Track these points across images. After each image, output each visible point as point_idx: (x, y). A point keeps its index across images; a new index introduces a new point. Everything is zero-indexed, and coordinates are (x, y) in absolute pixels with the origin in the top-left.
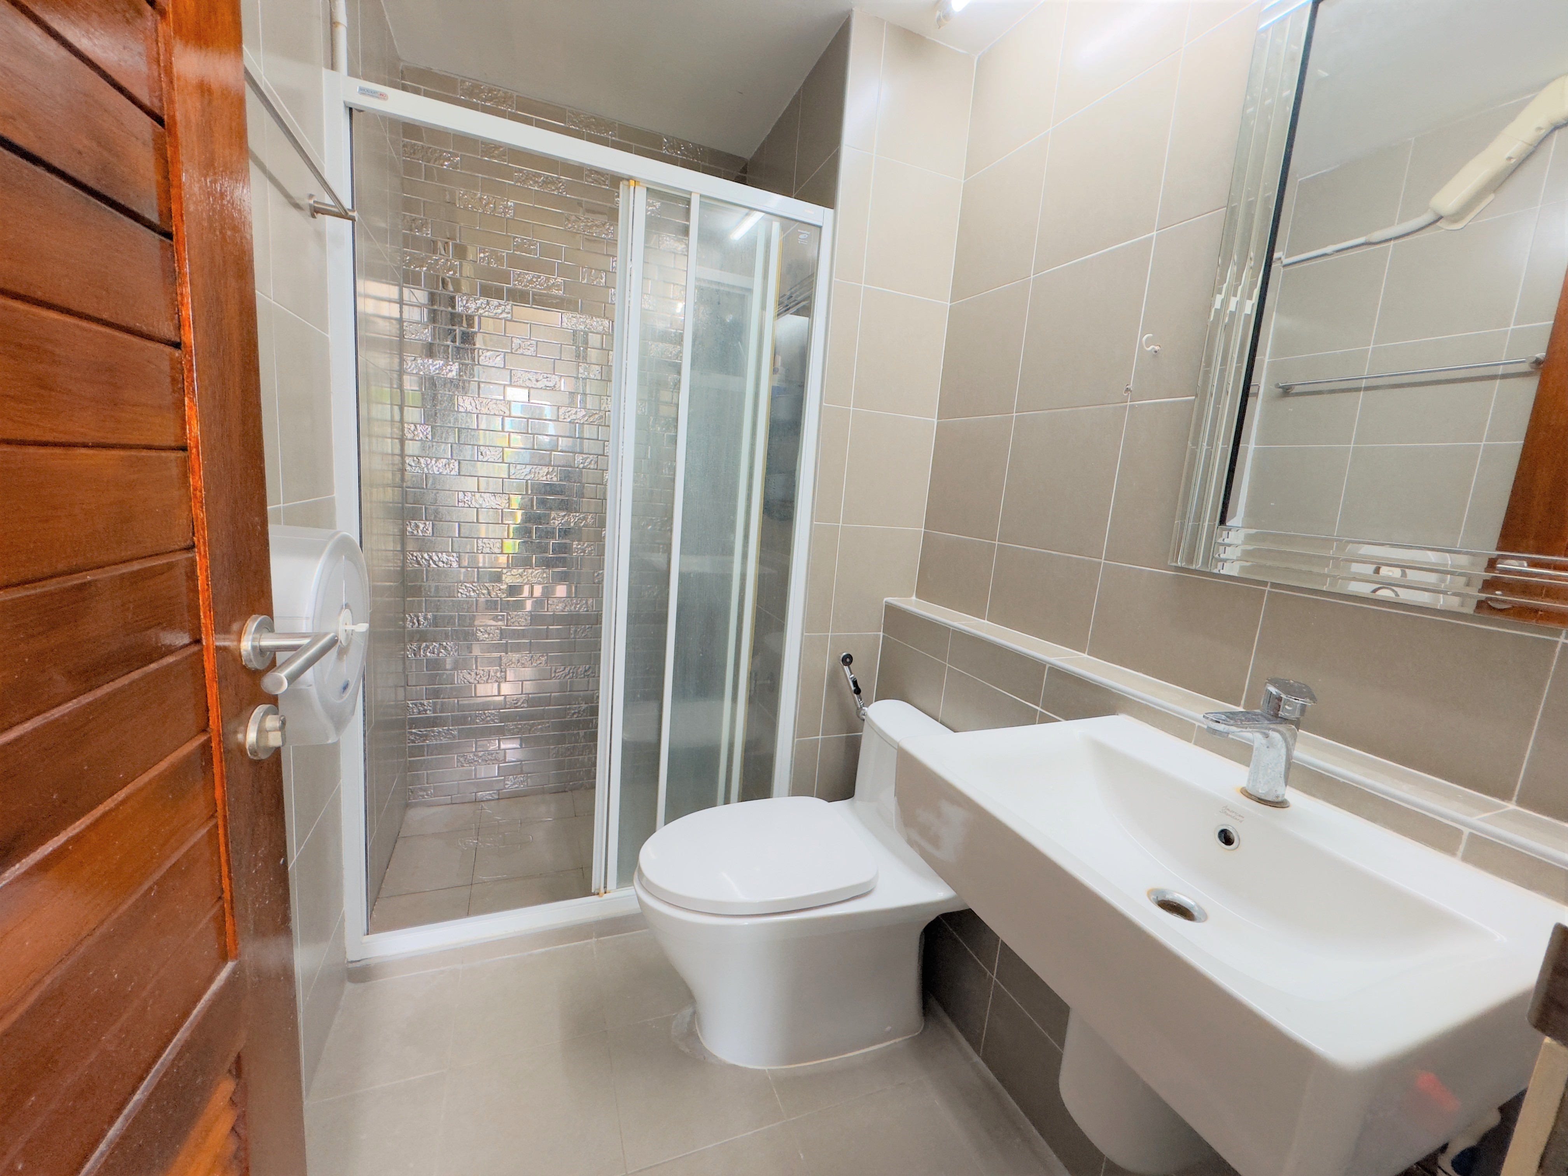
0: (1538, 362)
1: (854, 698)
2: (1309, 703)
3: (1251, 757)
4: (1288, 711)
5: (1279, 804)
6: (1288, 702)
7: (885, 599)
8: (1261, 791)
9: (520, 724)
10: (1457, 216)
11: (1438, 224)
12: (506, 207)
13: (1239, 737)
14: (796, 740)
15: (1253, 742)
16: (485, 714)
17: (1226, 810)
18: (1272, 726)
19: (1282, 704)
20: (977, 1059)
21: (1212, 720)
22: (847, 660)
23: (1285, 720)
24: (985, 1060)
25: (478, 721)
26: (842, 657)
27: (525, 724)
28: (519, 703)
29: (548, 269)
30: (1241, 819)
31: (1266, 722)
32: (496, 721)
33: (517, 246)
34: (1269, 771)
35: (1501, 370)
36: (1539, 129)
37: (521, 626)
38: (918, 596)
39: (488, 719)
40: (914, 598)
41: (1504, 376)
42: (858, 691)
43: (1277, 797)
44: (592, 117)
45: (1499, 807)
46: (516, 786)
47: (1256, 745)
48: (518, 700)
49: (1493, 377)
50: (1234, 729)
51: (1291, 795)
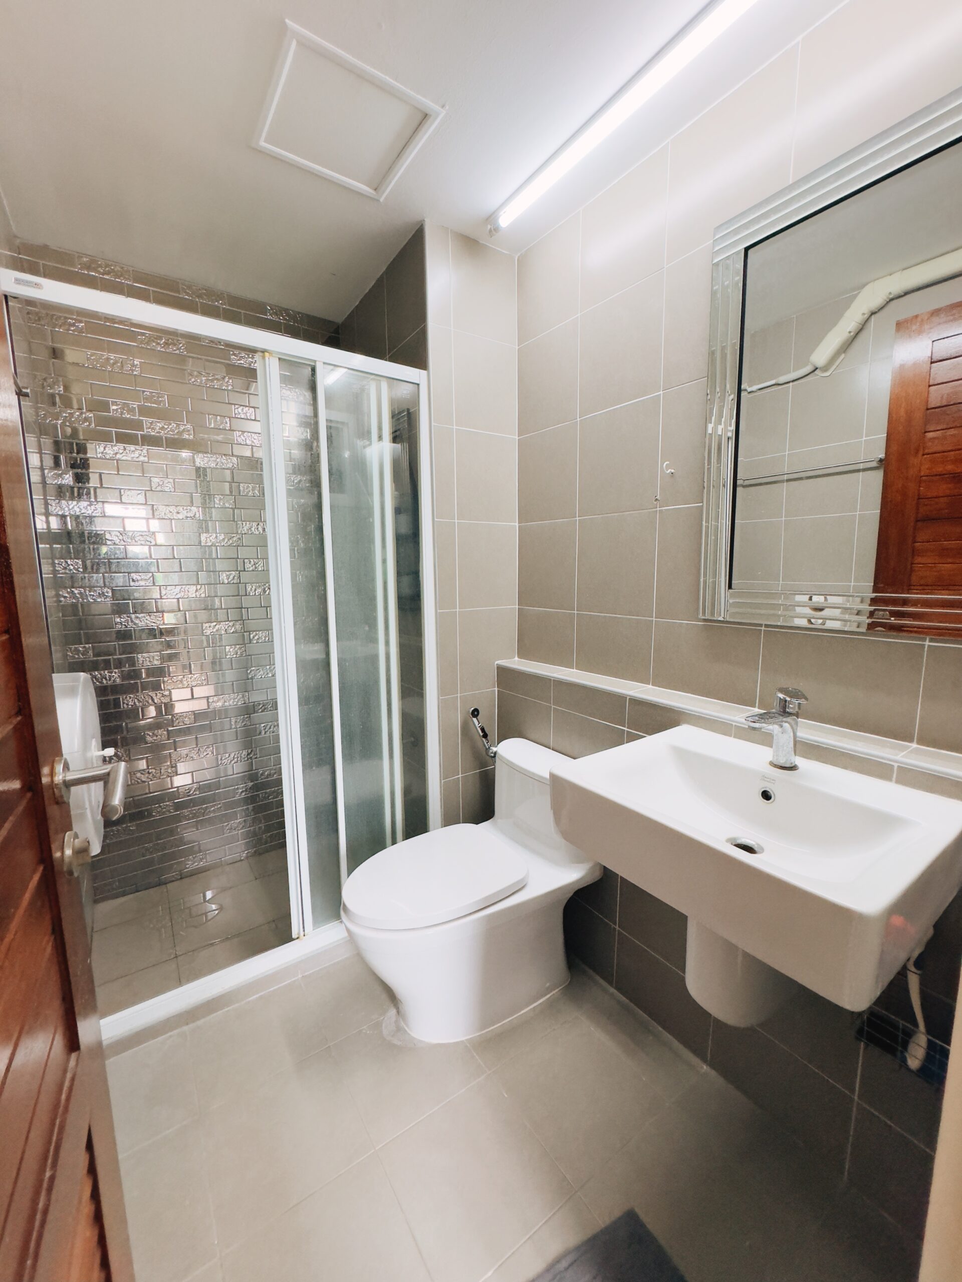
0: (881, 460)
1: (483, 742)
2: (803, 701)
3: (773, 741)
4: (792, 708)
5: (793, 768)
6: (790, 703)
7: (496, 663)
8: (782, 761)
9: (195, 810)
10: (825, 368)
11: (816, 372)
12: (133, 365)
13: (767, 729)
14: (442, 781)
15: (773, 731)
16: (160, 806)
17: (764, 778)
18: (784, 719)
19: (787, 704)
20: (612, 990)
21: (751, 722)
22: (475, 713)
23: (790, 714)
24: (619, 989)
25: (154, 814)
26: (471, 711)
27: (199, 809)
28: (192, 792)
29: (177, 418)
30: (773, 782)
31: (781, 717)
32: (172, 811)
33: (147, 399)
34: (785, 748)
35: (861, 466)
36: (864, 314)
37: (186, 725)
38: (519, 657)
39: (164, 810)
40: (516, 658)
41: (864, 470)
42: (485, 736)
43: (792, 763)
44: (203, 289)
45: (908, 747)
46: (196, 864)
47: (775, 732)
48: (190, 790)
49: (858, 471)
50: (764, 725)
51: (799, 761)
